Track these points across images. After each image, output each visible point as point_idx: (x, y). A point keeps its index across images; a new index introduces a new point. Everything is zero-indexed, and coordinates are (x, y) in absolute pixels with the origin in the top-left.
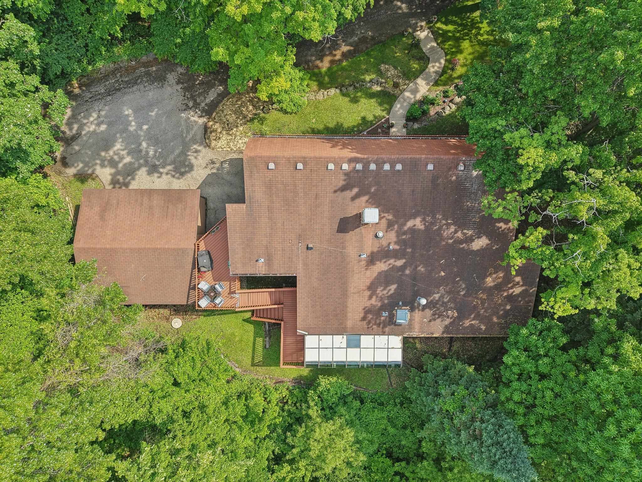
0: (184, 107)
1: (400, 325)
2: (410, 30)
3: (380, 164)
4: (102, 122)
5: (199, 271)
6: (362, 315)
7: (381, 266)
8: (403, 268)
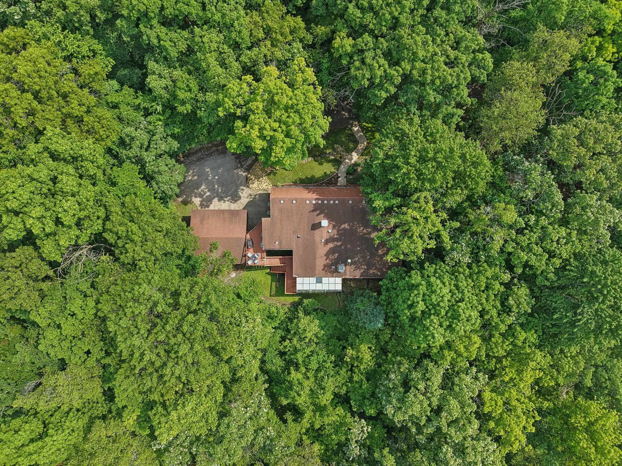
0: (236, 167)
1: (340, 273)
2: (350, 126)
3: (329, 201)
4: (195, 175)
5: (248, 248)
6: (323, 268)
7: (331, 245)
8: (341, 246)
